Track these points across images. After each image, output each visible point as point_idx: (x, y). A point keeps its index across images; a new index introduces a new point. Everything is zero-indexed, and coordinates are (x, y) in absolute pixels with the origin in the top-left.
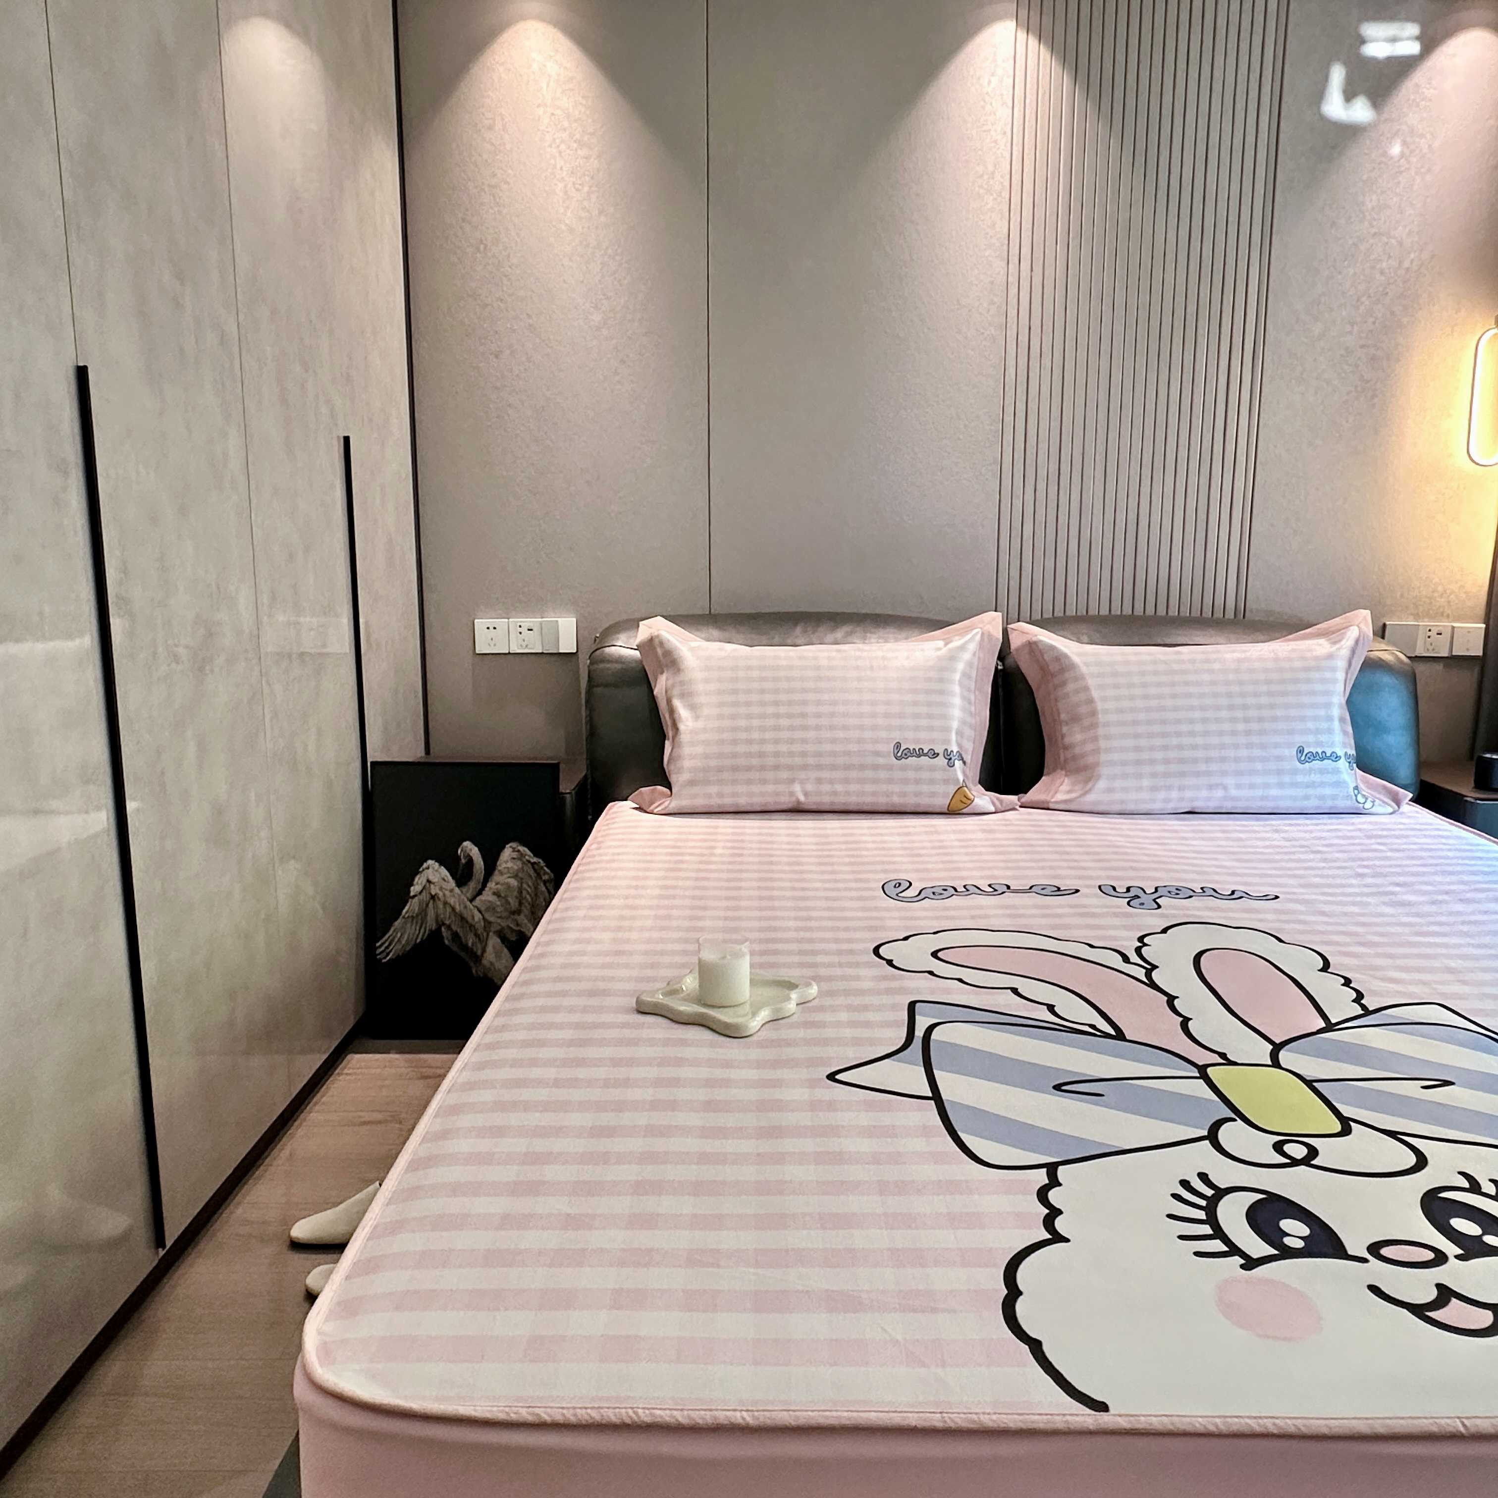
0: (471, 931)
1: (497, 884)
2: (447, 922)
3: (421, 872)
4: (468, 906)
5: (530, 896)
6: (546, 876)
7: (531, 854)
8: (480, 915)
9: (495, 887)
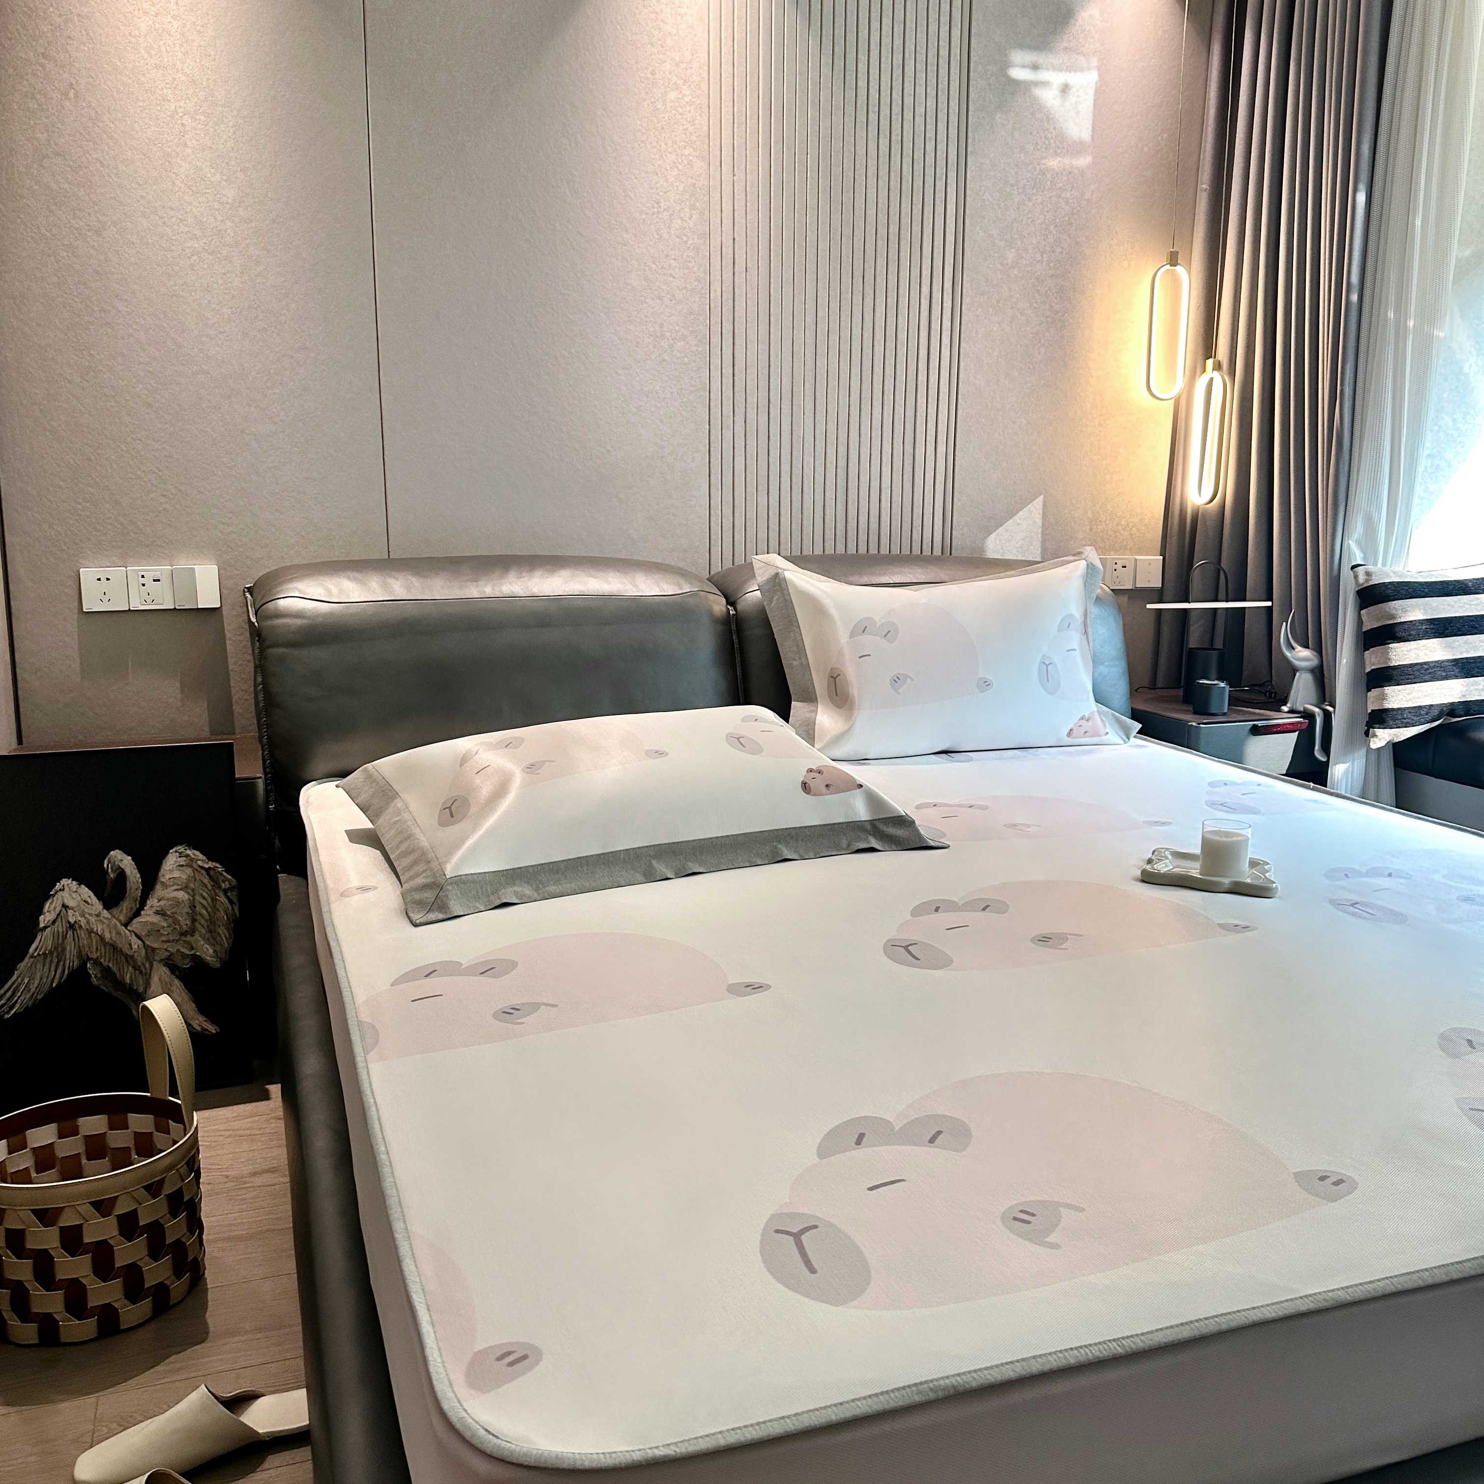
0: (129, 964)
1: (159, 900)
2: (94, 956)
3: (54, 895)
4: (122, 932)
5: (206, 910)
6: (227, 883)
7: (204, 858)
8: (140, 942)
9: (158, 904)
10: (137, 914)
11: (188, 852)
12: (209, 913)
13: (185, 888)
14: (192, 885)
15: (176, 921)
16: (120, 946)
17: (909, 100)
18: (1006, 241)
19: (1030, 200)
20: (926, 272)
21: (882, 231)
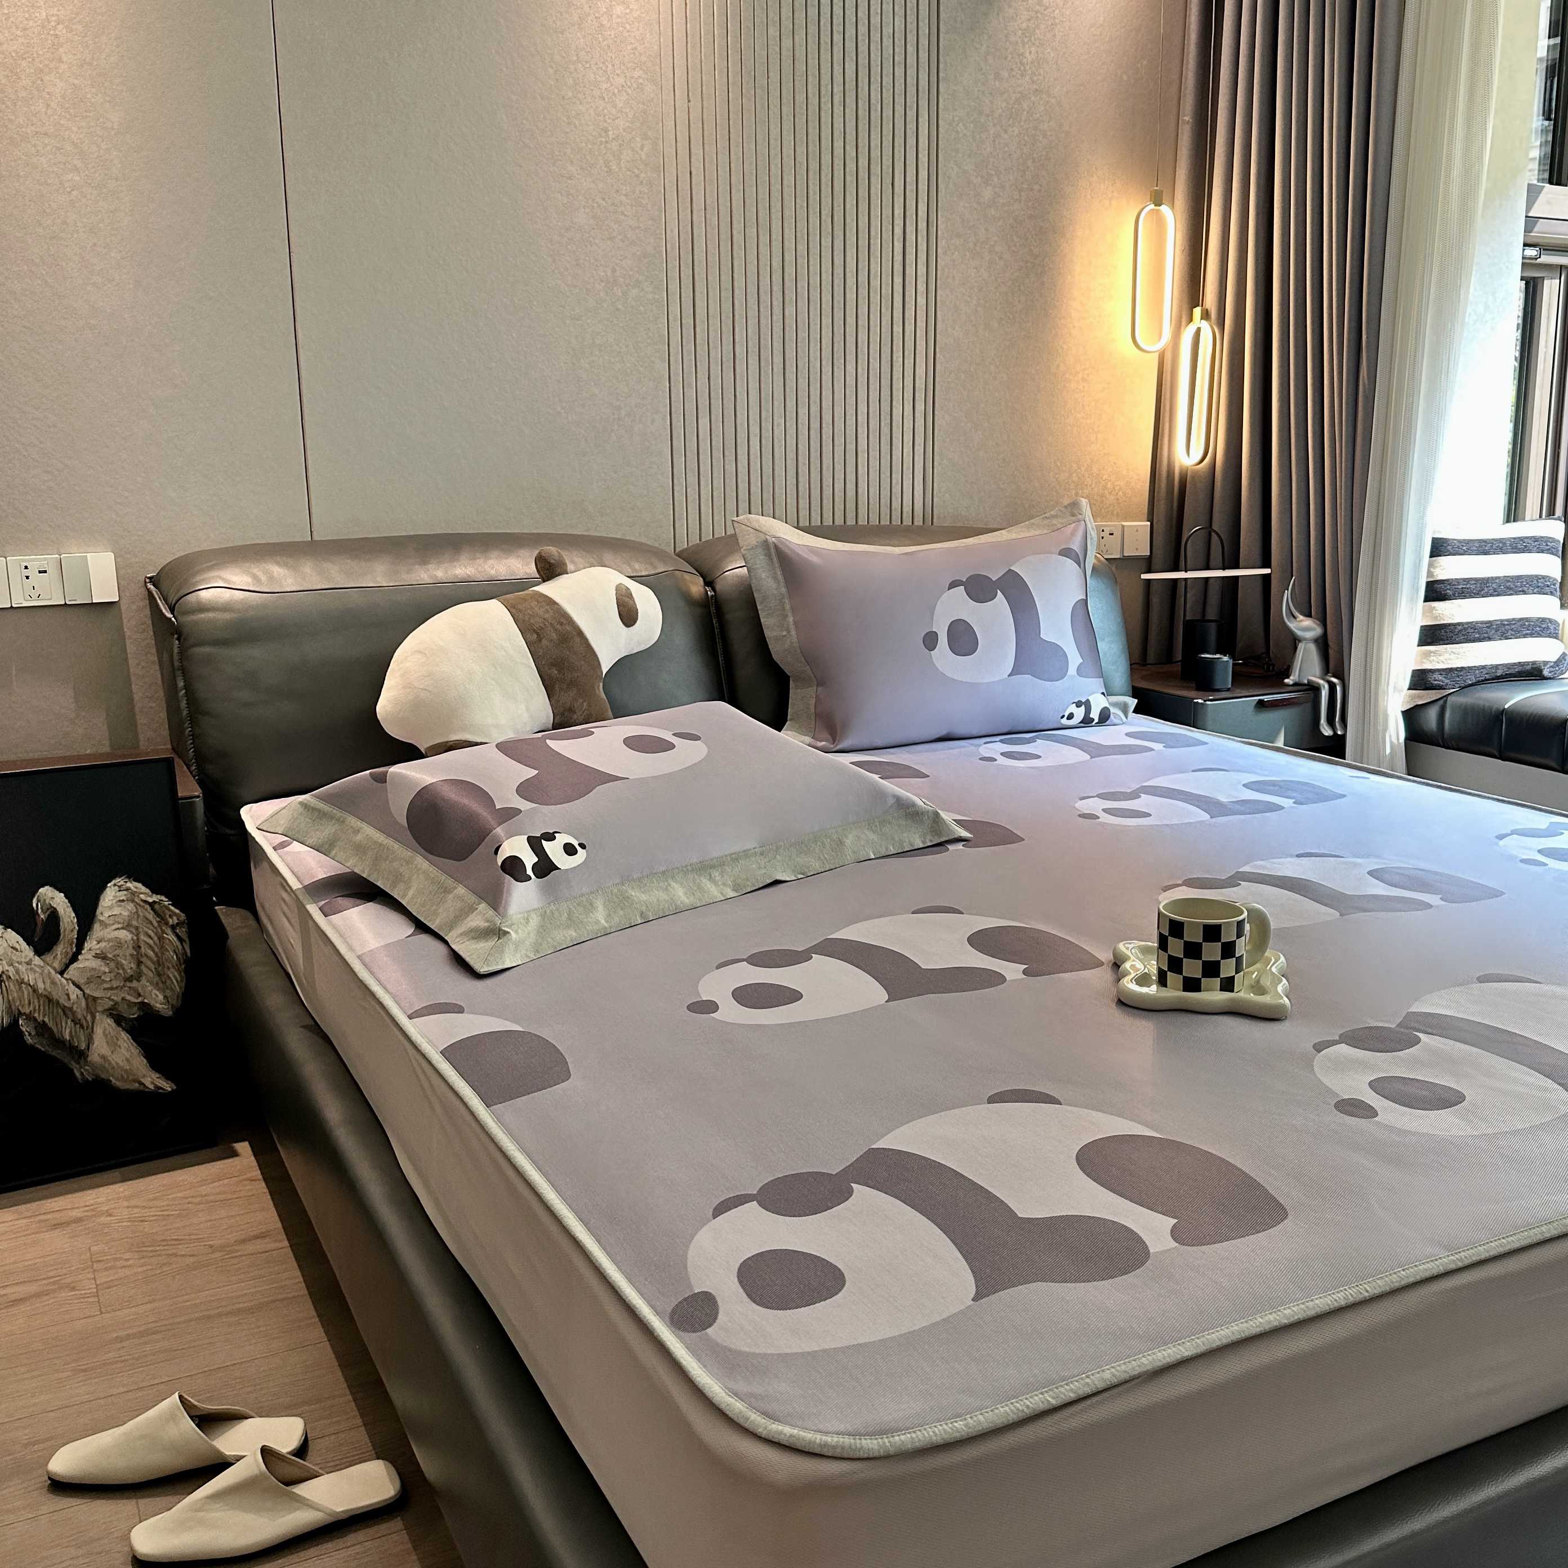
0: (66, 1016)
1: (100, 941)
2: (27, 1011)
4: (59, 983)
5: (153, 951)
6: (175, 918)
7: (148, 891)
8: (79, 992)
9: (98, 946)
10: (74, 959)
11: (129, 885)
12: (156, 954)
13: (127, 927)
14: (135, 923)
15: (119, 965)
16: (55, 997)
17: (875, 20)
18: (982, 177)
19: (1006, 131)
20: (899, 211)
21: (851, 166)
